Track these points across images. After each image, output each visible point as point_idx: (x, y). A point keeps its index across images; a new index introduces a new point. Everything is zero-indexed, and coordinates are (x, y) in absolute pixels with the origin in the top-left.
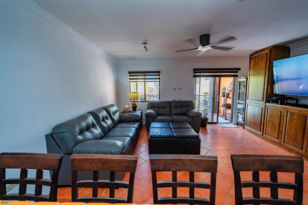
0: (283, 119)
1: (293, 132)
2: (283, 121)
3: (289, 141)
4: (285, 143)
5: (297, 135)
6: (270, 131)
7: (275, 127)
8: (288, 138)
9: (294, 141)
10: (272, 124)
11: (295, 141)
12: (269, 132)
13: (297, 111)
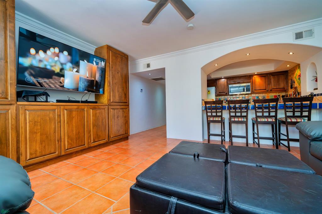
0: (59, 120)
1: (74, 132)
2: (59, 123)
3: (71, 144)
4: (67, 149)
5: (79, 132)
6: (38, 149)
7: (47, 137)
8: (70, 141)
9: (76, 141)
10: (41, 135)
11: (78, 141)
12: (36, 151)
13: (75, 107)
